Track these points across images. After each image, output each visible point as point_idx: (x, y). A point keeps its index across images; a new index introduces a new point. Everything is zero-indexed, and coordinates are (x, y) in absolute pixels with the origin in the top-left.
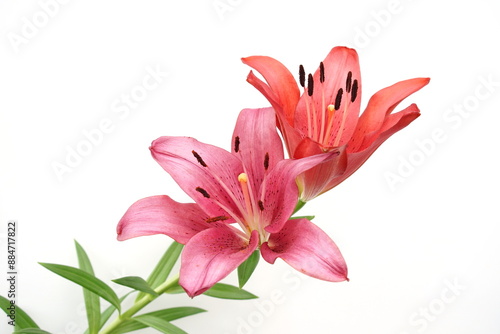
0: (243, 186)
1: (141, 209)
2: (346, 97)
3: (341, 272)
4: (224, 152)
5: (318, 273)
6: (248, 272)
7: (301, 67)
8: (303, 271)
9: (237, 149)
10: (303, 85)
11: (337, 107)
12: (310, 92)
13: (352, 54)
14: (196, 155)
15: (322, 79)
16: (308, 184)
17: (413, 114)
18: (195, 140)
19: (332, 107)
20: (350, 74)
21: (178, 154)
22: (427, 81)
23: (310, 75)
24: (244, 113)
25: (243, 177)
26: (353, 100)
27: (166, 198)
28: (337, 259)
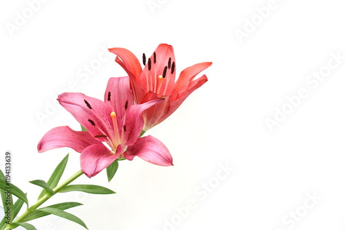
0: (113, 119)
1: (53, 134)
2: (169, 71)
3: (169, 161)
4: (100, 101)
5: (157, 162)
6: (113, 172)
7: (144, 54)
8: (149, 161)
9: (109, 99)
10: (144, 64)
11: (164, 76)
12: (150, 68)
13: (170, 47)
14: (86, 102)
15: (155, 61)
16: (148, 118)
17: (204, 80)
18: (83, 95)
19: (161, 77)
20: (170, 59)
21: (74, 102)
22: (211, 63)
23: (149, 59)
24: (111, 80)
25: (113, 114)
26: (172, 73)
27: (68, 127)
28: (167, 154)
